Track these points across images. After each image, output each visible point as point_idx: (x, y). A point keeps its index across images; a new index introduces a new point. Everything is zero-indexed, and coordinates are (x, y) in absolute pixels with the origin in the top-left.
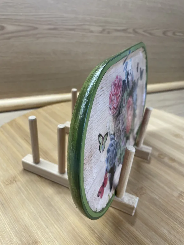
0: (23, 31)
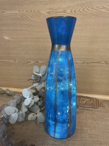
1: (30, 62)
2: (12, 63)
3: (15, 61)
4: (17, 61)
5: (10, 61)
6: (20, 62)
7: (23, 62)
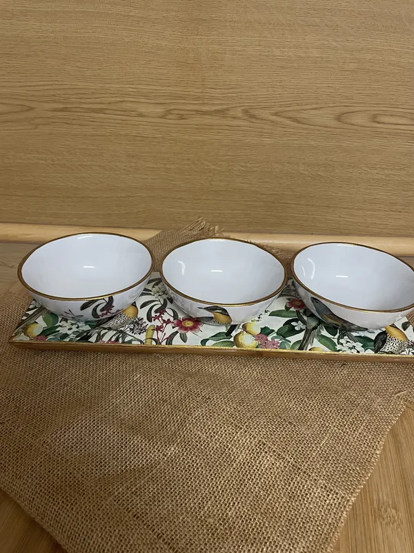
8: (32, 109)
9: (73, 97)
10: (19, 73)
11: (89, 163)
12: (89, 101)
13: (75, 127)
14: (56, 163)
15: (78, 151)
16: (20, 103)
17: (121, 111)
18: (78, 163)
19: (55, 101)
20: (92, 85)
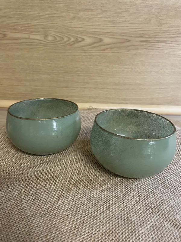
0: (117, 43)
1: (83, 40)
2: (37, 41)
3: (46, 36)
4: (50, 38)
5: (32, 36)
6: (58, 39)
7: (66, 39)
8: (129, 41)
9: (152, 34)
10: (129, 22)
11: (150, 70)
12: (160, 36)
13: (149, 50)
14: (133, 70)
15: (146, 63)
16: (124, 38)
17: (175, 42)
18: (145, 70)
19: (142, 37)
20: (164, 28)
